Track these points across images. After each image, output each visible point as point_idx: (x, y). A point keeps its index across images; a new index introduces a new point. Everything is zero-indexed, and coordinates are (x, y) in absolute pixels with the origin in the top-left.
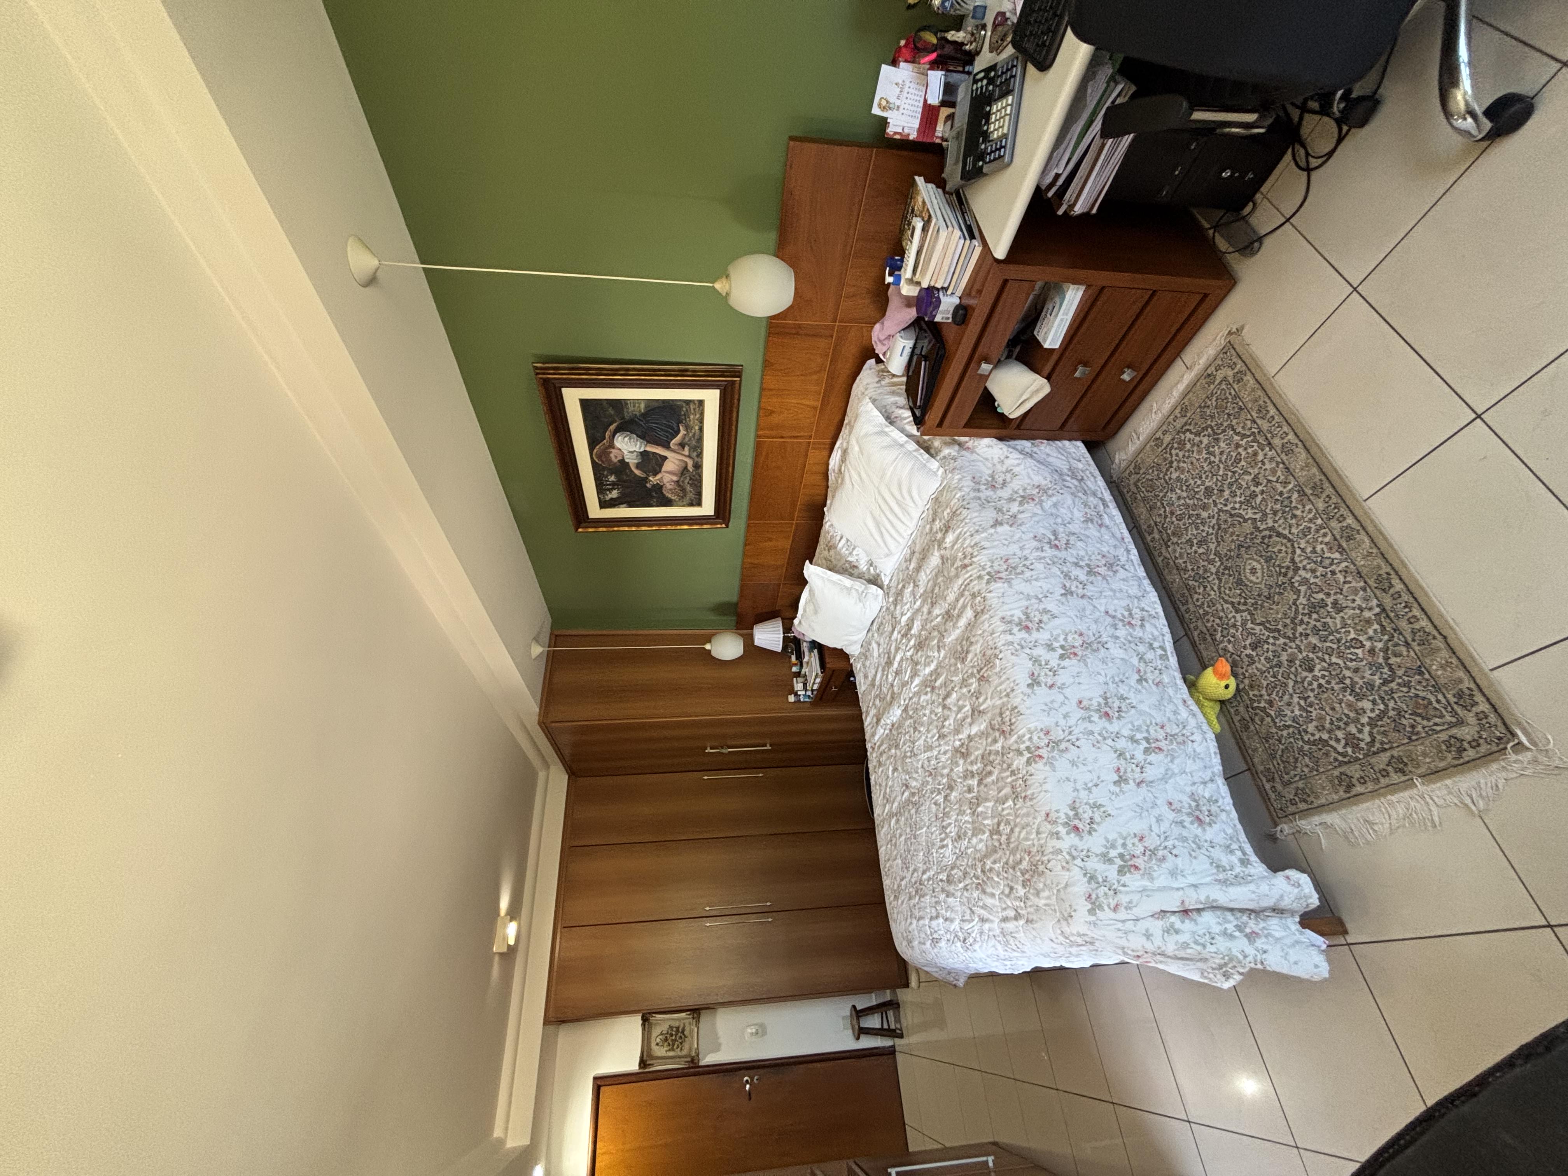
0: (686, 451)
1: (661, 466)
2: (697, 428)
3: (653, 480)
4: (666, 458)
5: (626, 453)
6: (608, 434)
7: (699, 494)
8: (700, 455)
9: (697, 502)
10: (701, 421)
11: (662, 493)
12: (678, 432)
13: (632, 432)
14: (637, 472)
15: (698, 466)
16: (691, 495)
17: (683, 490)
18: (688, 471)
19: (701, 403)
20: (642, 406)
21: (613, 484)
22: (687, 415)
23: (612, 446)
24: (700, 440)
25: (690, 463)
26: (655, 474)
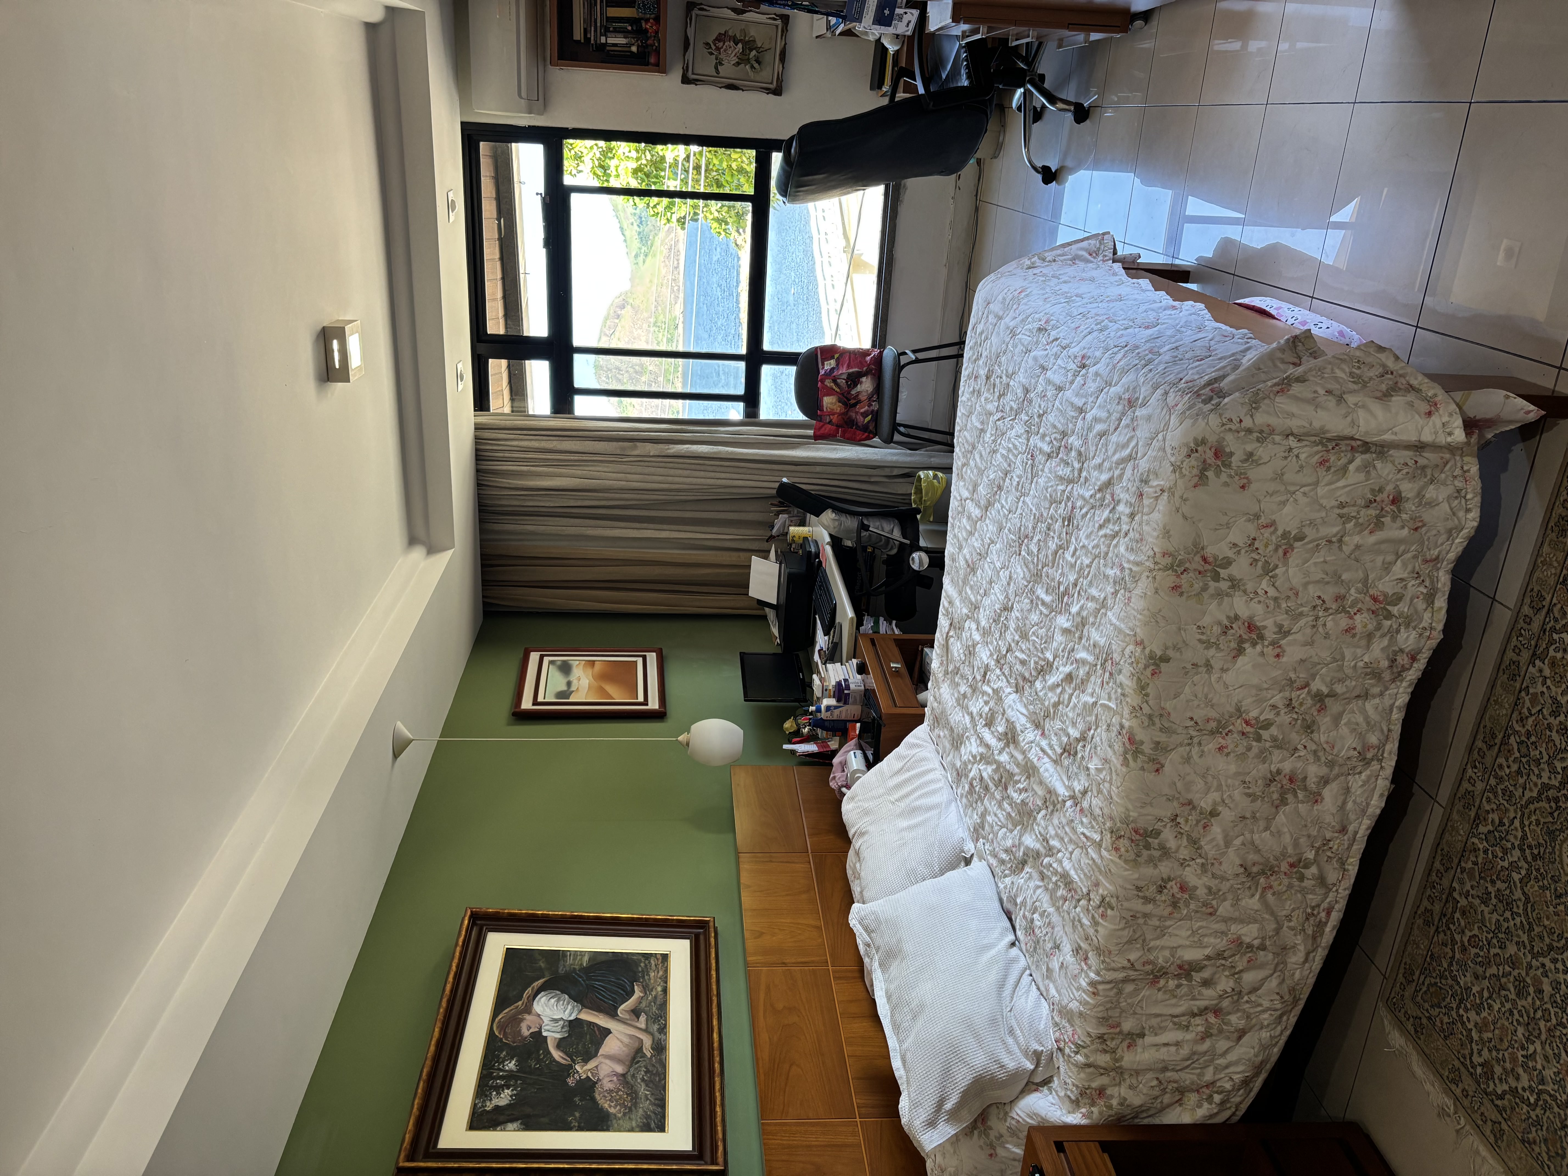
0: (642, 1022)
1: (598, 1044)
2: (659, 989)
3: (582, 1070)
4: (608, 1032)
5: (546, 1020)
6: (529, 991)
7: (661, 1103)
8: (664, 1029)
9: (657, 1122)
10: (665, 979)
11: (593, 1099)
12: (633, 992)
13: (563, 992)
14: (557, 1055)
15: (660, 1048)
16: (645, 1106)
17: (633, 1094)
18: (644, 1056)
19: (665, 957)
20: (586, 958)
21: (511, 1076)
22: (646, 971)
23: (528, 1009)
24: (663, 1006)
25: (647, 1042)
26: (586, 1061)
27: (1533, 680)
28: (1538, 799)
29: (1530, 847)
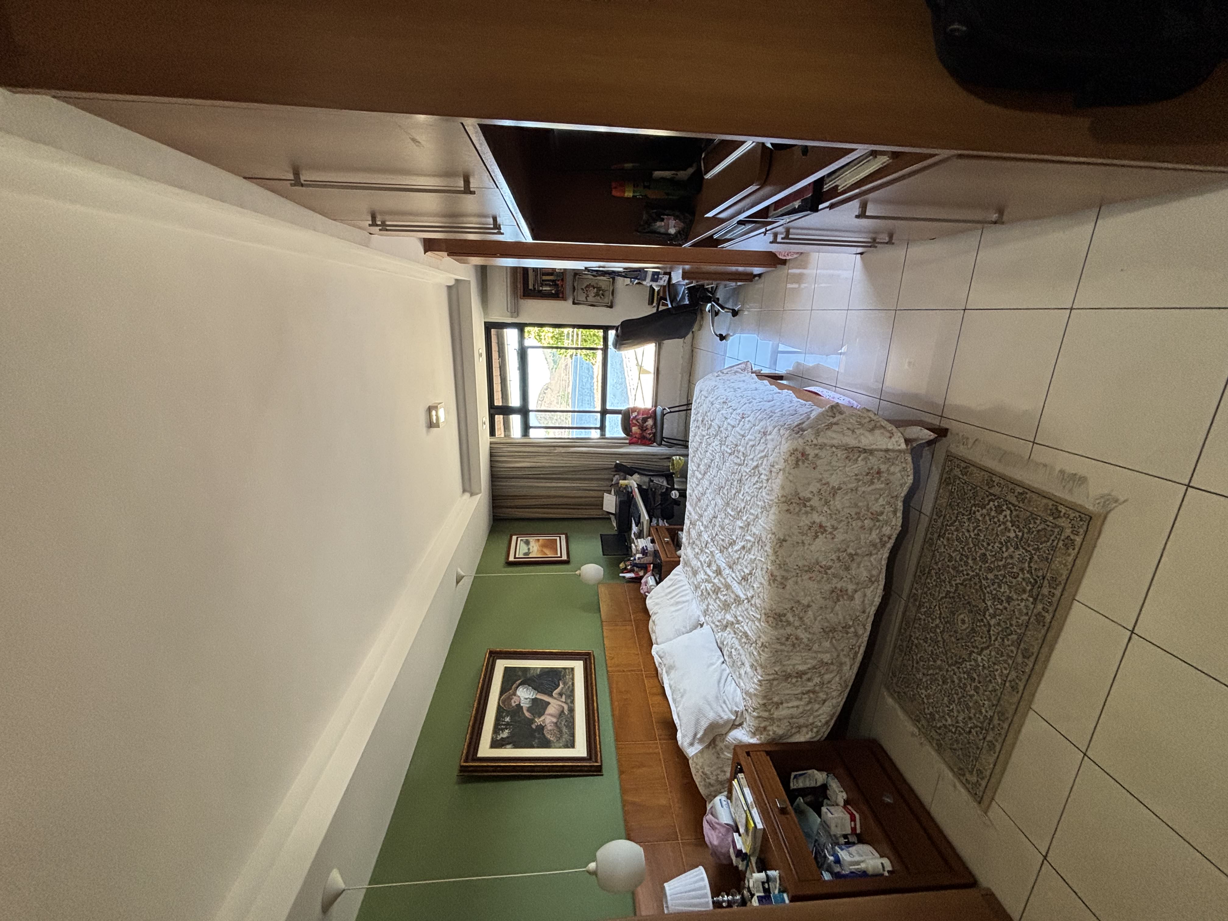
0: (563, 699)
1: (545, 709)
2: (570, 683)
3: (539, 721)
4: (549, 703)
5: (522, 699)
6: (514, 686)
7: (573, 735)
8: (573, 702)
9: (571, 744)
10: (573, 679)
11: (543, 734)
12: (559, 685)
13: (529, 686)
14: (527, 714)
15: (572, 710)
16: (566, 737)
17: (561, 732)
18: (565, 714)
19: (572, 669)
20: (539, 670)
21: (508, 724)
22: (564, 676)
23: (514, 694)
24: (573, 691)
25: (566, 707)
26: (540, 717)
27: (939, 546)
28: (946, 597)
29: (944, 618)
